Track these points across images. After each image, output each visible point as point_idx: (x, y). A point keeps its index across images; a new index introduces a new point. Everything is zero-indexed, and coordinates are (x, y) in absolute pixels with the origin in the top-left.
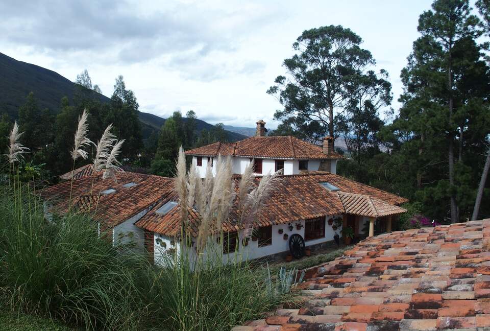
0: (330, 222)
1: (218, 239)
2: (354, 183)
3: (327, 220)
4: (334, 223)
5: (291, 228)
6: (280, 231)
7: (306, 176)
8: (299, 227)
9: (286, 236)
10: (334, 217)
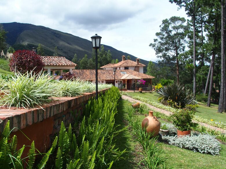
5: (99, 82)
8: (102, 82)
10: (118, 81)
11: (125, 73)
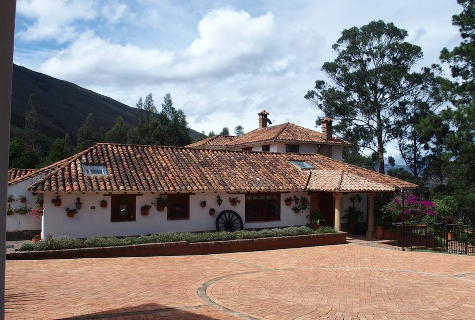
0: (288, 202)
1: (103, 204)
2: (345, 165)
3: (283, 197)
4: (293, 204)
5: (219, 201)
6: (203, 204)
7: (276, 154)
8: (234, 202)
9: (212, 211)
10: (295, 197)
11: (306, 165)
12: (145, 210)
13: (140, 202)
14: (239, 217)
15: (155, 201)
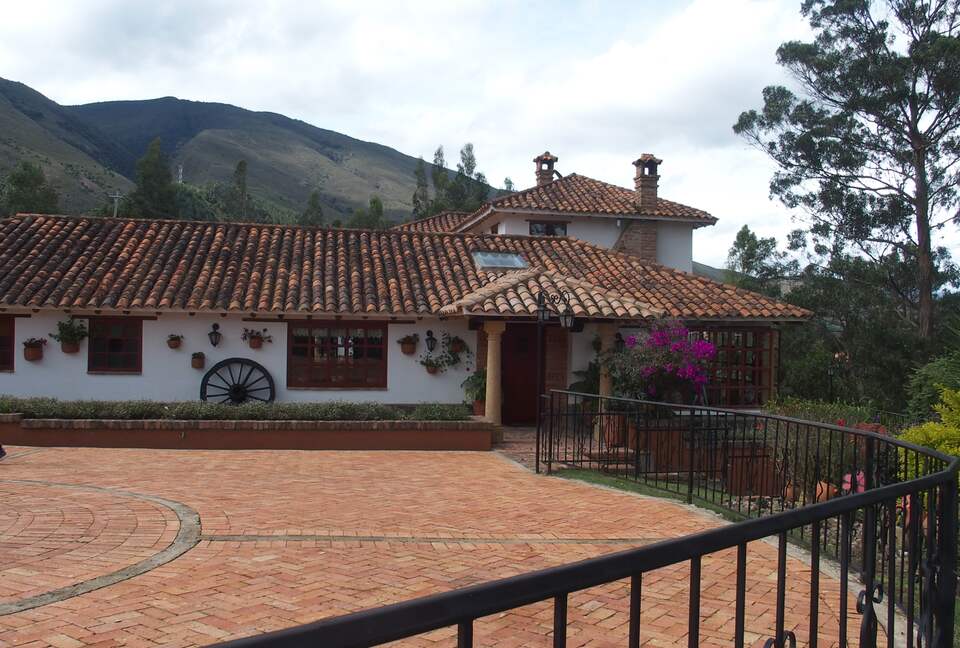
0: (409, 345)
3: (395, 335)
4: (423, 350)
5: (215, 338)
6: (175, 342)
8: (256, 340)
9: (198, 360)
10: (429, 333)
11: (517, 261)
12: (35, 350)
13: (23, 333)
14: (267, 375)
15: (57, 332)
